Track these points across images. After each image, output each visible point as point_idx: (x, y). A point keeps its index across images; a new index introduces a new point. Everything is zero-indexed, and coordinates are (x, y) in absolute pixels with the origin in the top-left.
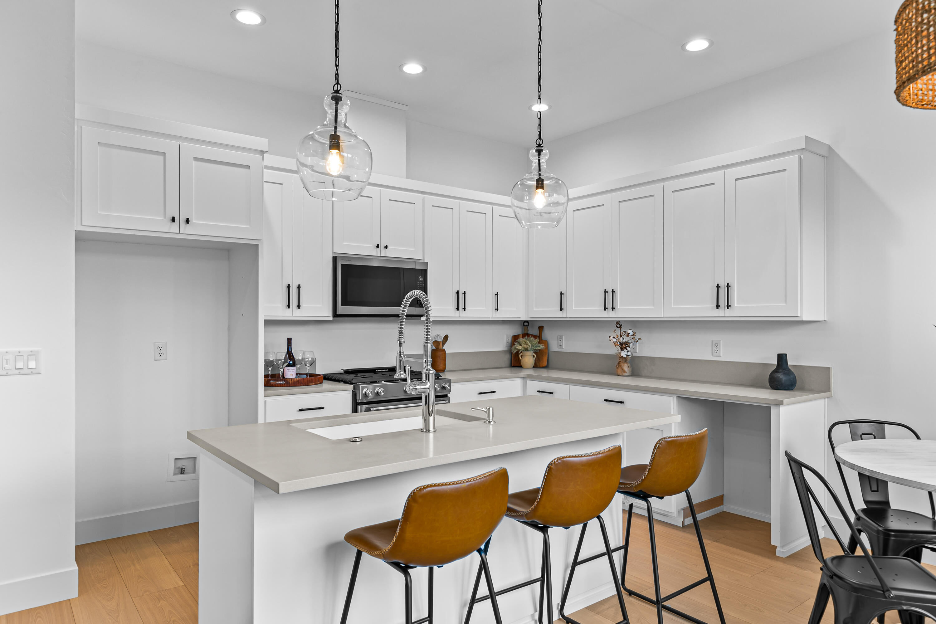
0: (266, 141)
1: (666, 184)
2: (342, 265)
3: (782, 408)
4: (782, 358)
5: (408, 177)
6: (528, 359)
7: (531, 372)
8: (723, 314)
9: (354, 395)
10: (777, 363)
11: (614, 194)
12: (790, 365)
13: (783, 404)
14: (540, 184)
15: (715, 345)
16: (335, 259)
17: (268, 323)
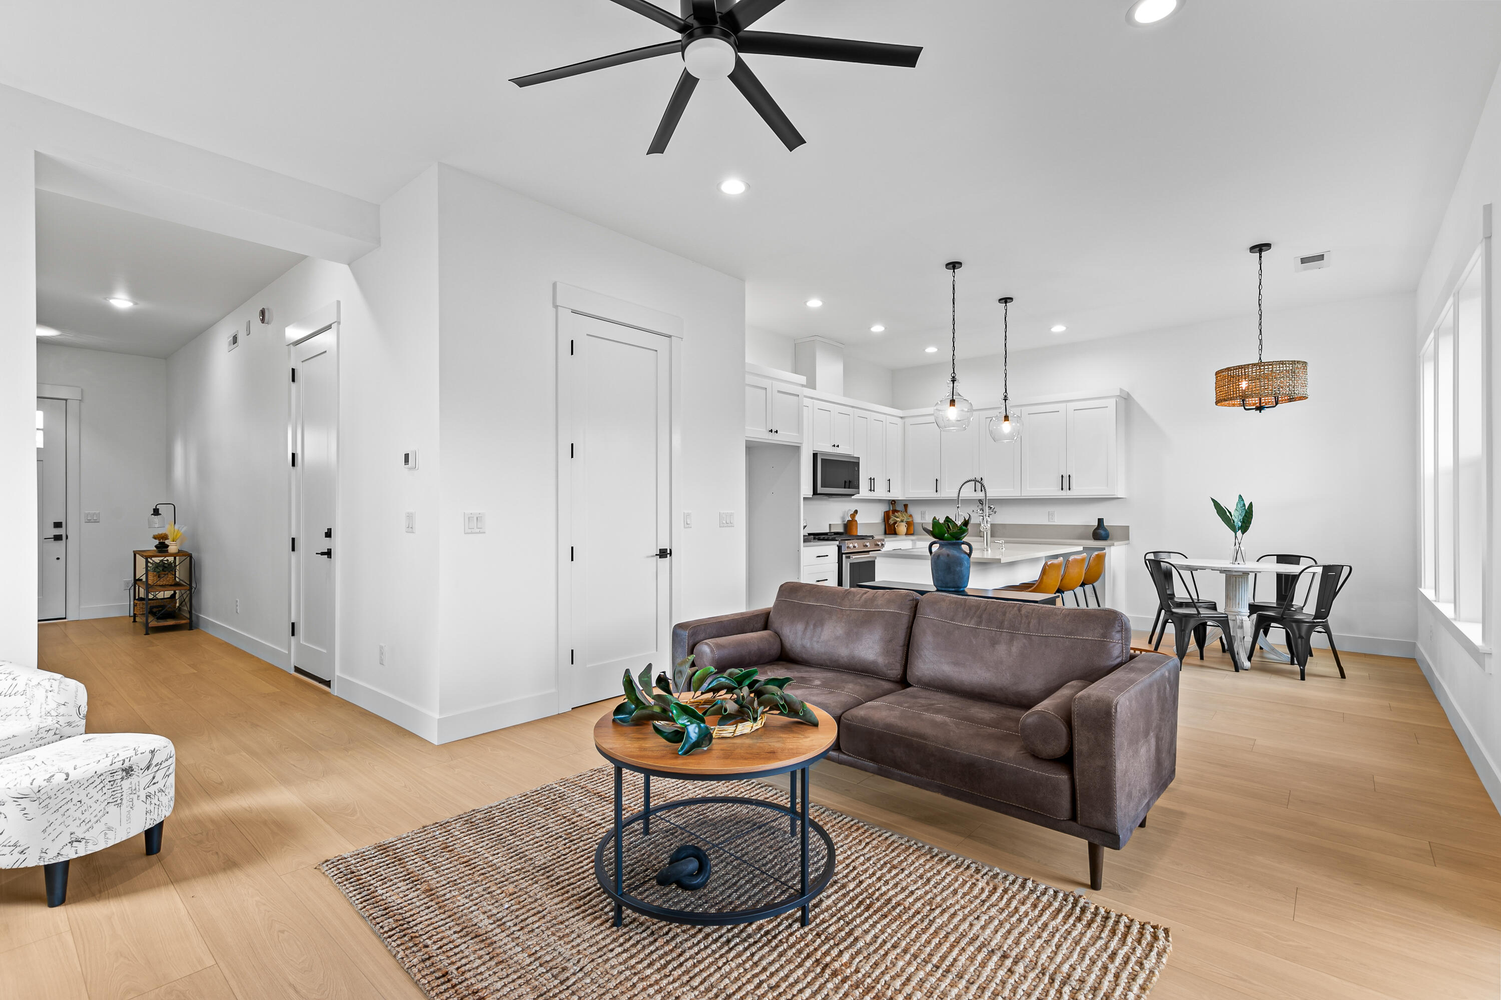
0: (805, 378)
1: (1023, 409)
2: (822, 459)
3: (1112, 548)
4: (1100, 521)
5: (845, 395)
6: (902, 528)
7: (904, 537)
8: (1066, 494)
9: (840, 548)
11: (980, 412)
13: (1114, 545)
14: (1006, 418)
15: (1051, 516)
16: (815, 456)
17: (804, 498)
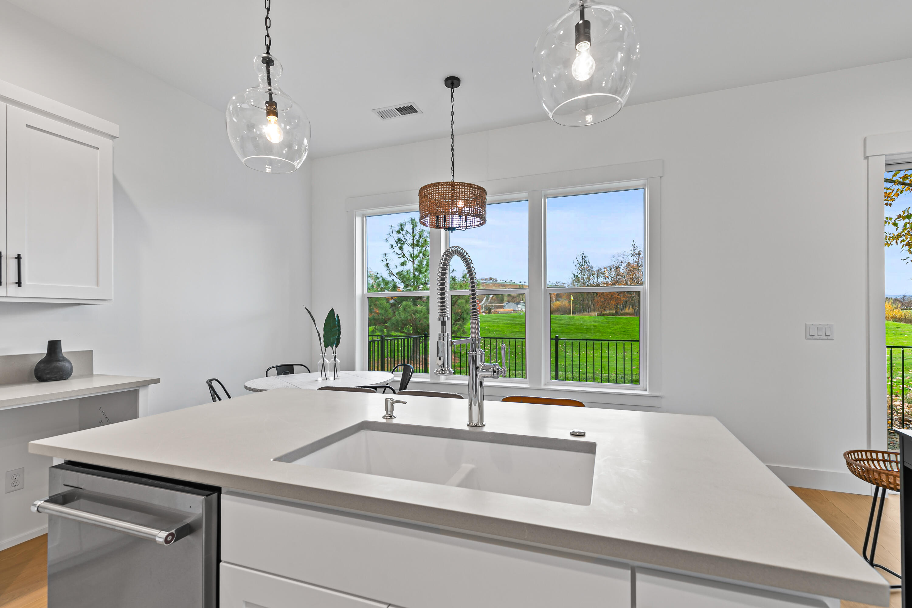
10: (46, 352)
12: (63, 352)
